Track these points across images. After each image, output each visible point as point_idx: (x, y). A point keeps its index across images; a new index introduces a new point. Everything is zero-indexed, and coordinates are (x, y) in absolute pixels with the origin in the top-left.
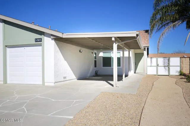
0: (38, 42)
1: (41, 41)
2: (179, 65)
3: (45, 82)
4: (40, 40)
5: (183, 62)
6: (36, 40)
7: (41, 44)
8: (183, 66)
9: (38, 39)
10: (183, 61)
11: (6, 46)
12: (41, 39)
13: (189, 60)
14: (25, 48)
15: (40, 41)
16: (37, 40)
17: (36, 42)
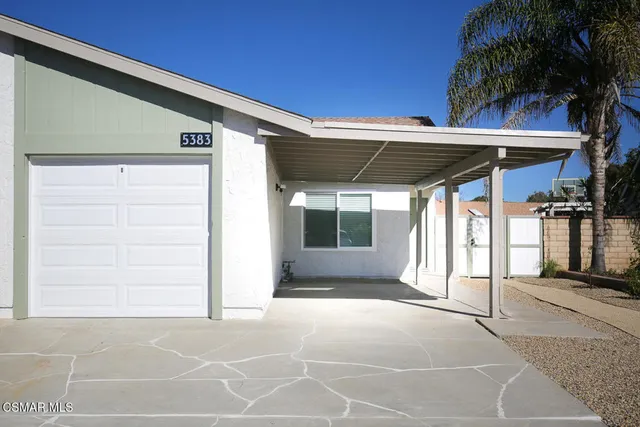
0: (196, 145)
1: (210, 146)
2: (537, 241)
3: (224, 304)
4: (206, 140)
5: (551, 232)
6: (188, 140)
7: (211, 155)
8: (549, 246)
9: (197, 134)
10: (548, 229)
11: (28, 155)
12: (211, 138)
13: (567, 226)
14: (125, 167)
15: (204, 146)
16: (189, 138)
17: (189, 146)
